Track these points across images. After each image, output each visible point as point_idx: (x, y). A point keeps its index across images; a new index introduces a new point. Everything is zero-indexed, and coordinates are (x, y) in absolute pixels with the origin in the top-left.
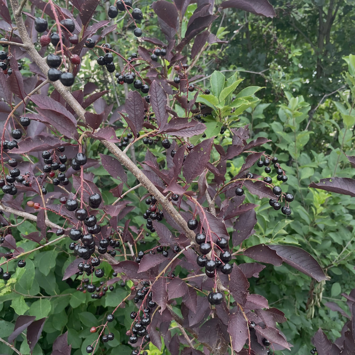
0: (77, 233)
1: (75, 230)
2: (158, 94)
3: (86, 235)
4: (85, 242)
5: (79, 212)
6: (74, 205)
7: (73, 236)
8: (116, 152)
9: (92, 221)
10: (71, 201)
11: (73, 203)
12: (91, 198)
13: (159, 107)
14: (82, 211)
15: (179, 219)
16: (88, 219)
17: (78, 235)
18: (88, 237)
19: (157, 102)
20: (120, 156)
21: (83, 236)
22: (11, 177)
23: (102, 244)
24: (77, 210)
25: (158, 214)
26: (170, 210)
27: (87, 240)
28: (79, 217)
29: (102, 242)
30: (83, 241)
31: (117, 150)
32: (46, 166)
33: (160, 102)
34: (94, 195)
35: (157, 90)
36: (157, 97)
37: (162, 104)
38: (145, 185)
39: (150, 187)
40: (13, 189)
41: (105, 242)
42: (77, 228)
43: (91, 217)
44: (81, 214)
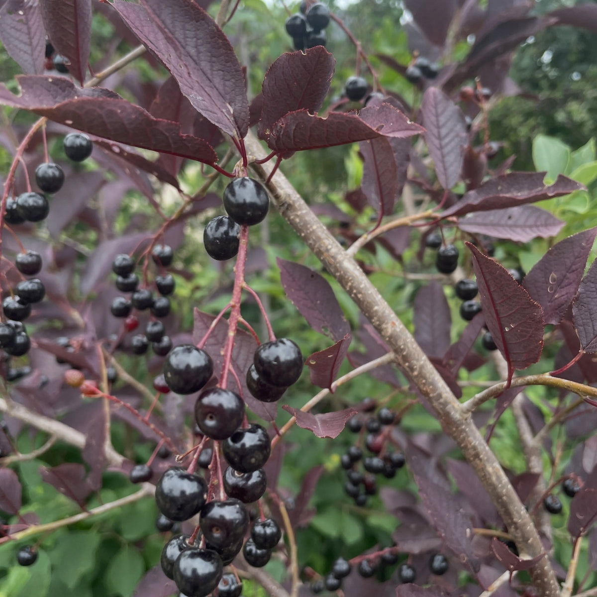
0: (190, 488)
1: (182, 477)
2: (442, 119)
3: (223, 505)
4: (217, 534)
5: (211, 399)
6: (199, 370)
7: (172, 500)
8: (327, 250)
9: (254, 448)
10: (189, 351)
11: (195, 360)
12: (264, 354)
13: (446, 150)
14: (227, 401)
15: (498, 478)
16: (238, 437)
17: (194, 496)
18: (230, 513)
19: (440, 138)
20: (340, 263)
21: (211, 505)
22: (19, 302)
23: (259, 535)
24: (206, 394)
25: (387, 459)
26: (474, 448)
27: (222, 523)
28: (210, 423)
29: (259, 529)
30: (209, 526)
31: (331, 244)
32: (120, 300)
33: (447, 140)
34: (276, 345)
35: (440, 110)
36: (439, 127)
37: (453, 144)
38: (406, 359)
39: (422, 367)
40: (19, 340)
41: (269, 531)
42: (190, 470)
43: (251, 431)
44: (216, 411)
